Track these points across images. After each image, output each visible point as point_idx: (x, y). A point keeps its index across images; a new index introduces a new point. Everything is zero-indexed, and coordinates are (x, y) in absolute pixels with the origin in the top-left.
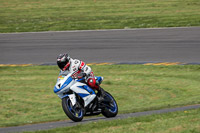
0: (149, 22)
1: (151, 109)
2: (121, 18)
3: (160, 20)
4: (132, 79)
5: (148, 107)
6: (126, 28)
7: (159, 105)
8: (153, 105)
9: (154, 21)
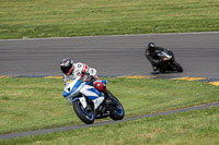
0: (49, 31)
1: (53, 126)
2: (19, 26)
3: (62, 28)
4: (31, 93)
5: (49, 124)
6: (24, 38)
7: (61, 122)
8: (55, 122)
9: (55, 30)
